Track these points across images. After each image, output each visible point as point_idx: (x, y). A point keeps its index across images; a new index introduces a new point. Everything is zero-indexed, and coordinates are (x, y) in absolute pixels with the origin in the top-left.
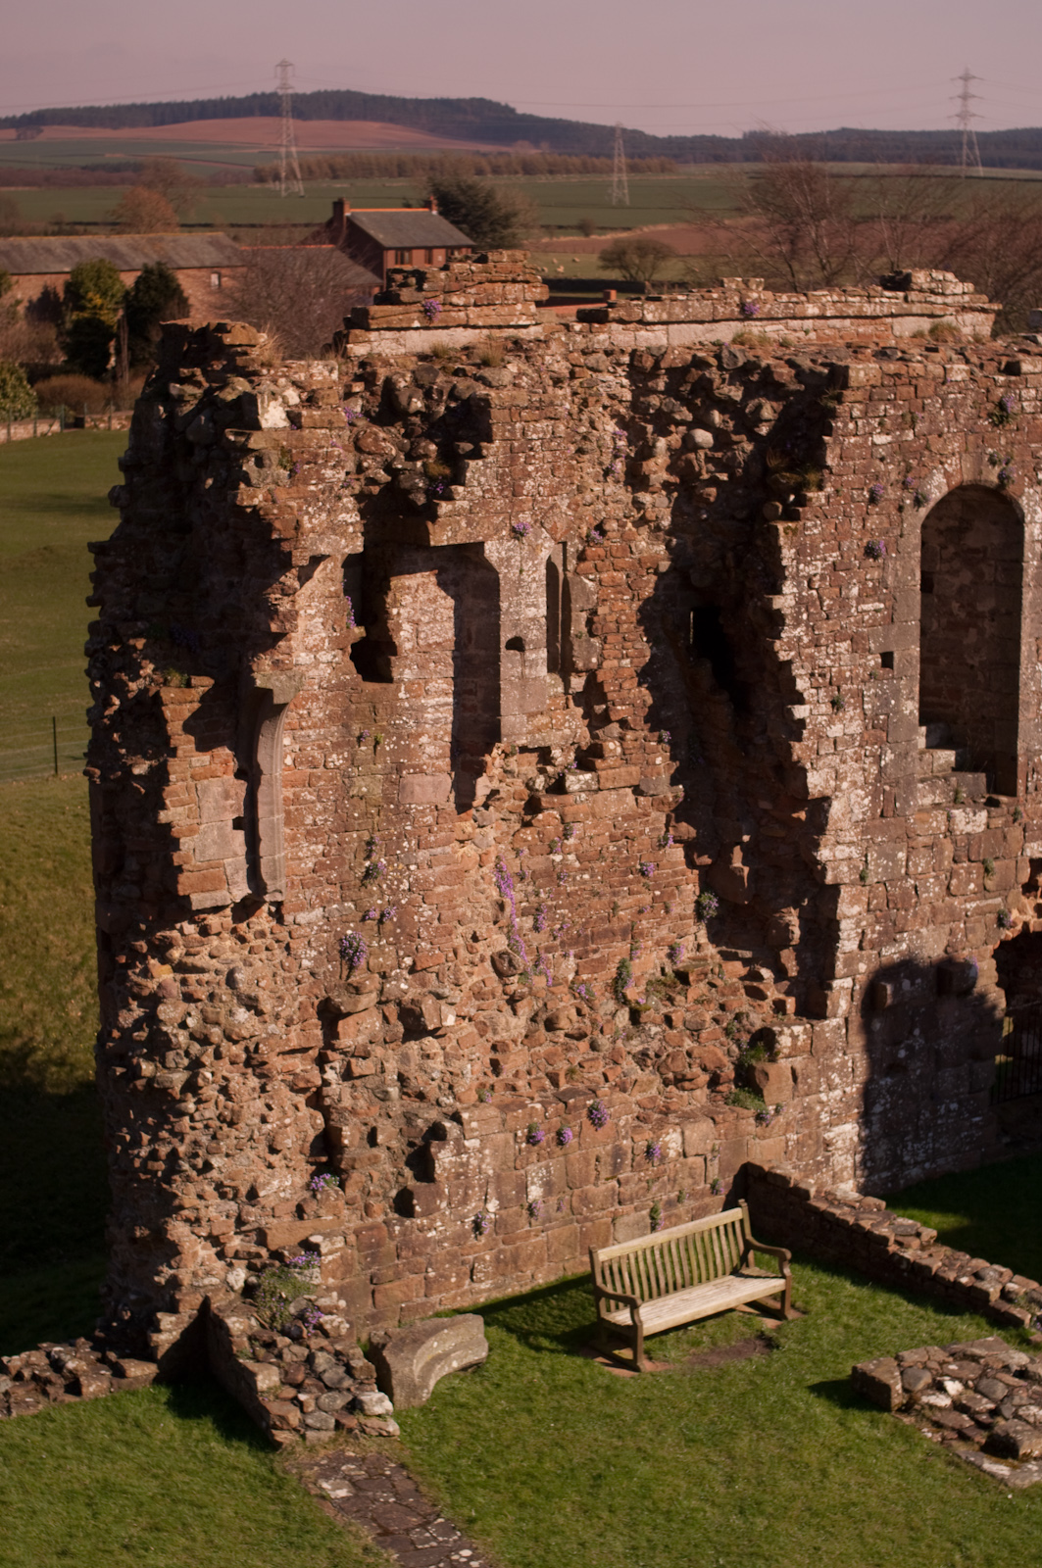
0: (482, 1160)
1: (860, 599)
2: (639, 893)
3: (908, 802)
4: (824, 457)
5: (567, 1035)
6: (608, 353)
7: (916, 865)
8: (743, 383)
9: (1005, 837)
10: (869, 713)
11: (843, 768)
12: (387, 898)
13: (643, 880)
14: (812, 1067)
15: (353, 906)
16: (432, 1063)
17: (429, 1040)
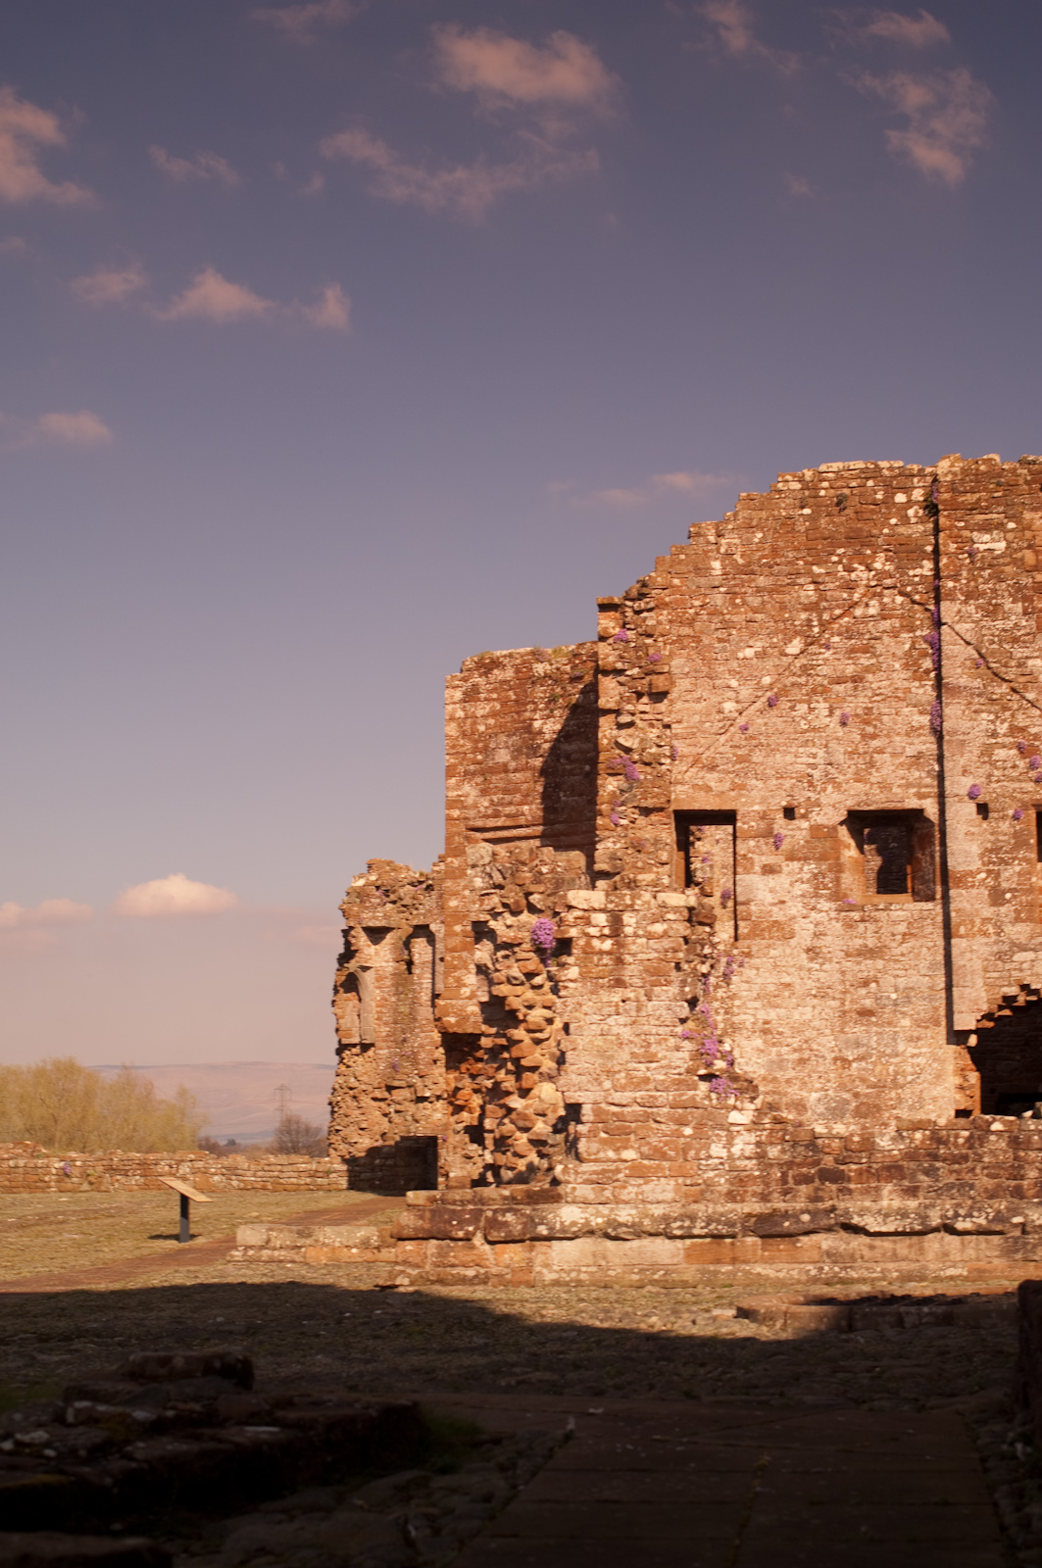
12: (410, 1049)
15: (398, 1050)
16: (425, 1111)
17: (426, 1103)
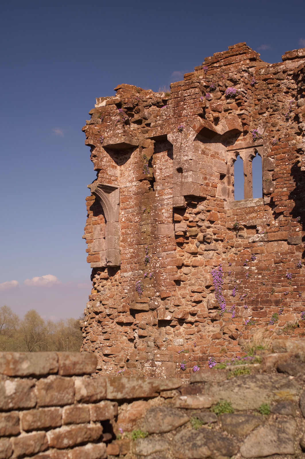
0: (162, 371)
2: (286, 286)
5: (230, 337)
6: (284, 72)
12: (153, 270)
13: (288, 281)
15: (142, 272)
16: (167, 336)
17: (168, 327)
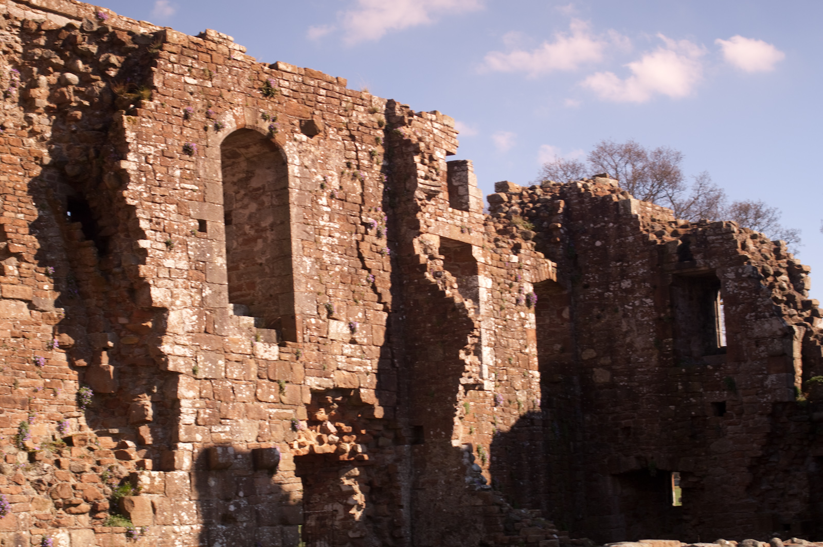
1: (182, 179)
2: (34, 378)
3: (223, 326)
4: (152, 81)
6: (6, 17)
7: (232, 372)
8: (97, 43)
9: (292, 369)
10: (192, 257)
11: (176, 291)
13: (37, 369)
14: (166, 504)
